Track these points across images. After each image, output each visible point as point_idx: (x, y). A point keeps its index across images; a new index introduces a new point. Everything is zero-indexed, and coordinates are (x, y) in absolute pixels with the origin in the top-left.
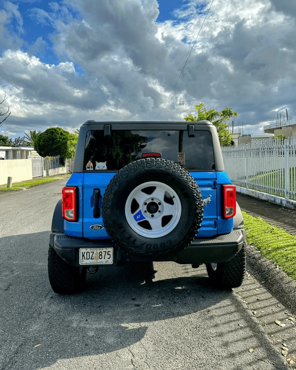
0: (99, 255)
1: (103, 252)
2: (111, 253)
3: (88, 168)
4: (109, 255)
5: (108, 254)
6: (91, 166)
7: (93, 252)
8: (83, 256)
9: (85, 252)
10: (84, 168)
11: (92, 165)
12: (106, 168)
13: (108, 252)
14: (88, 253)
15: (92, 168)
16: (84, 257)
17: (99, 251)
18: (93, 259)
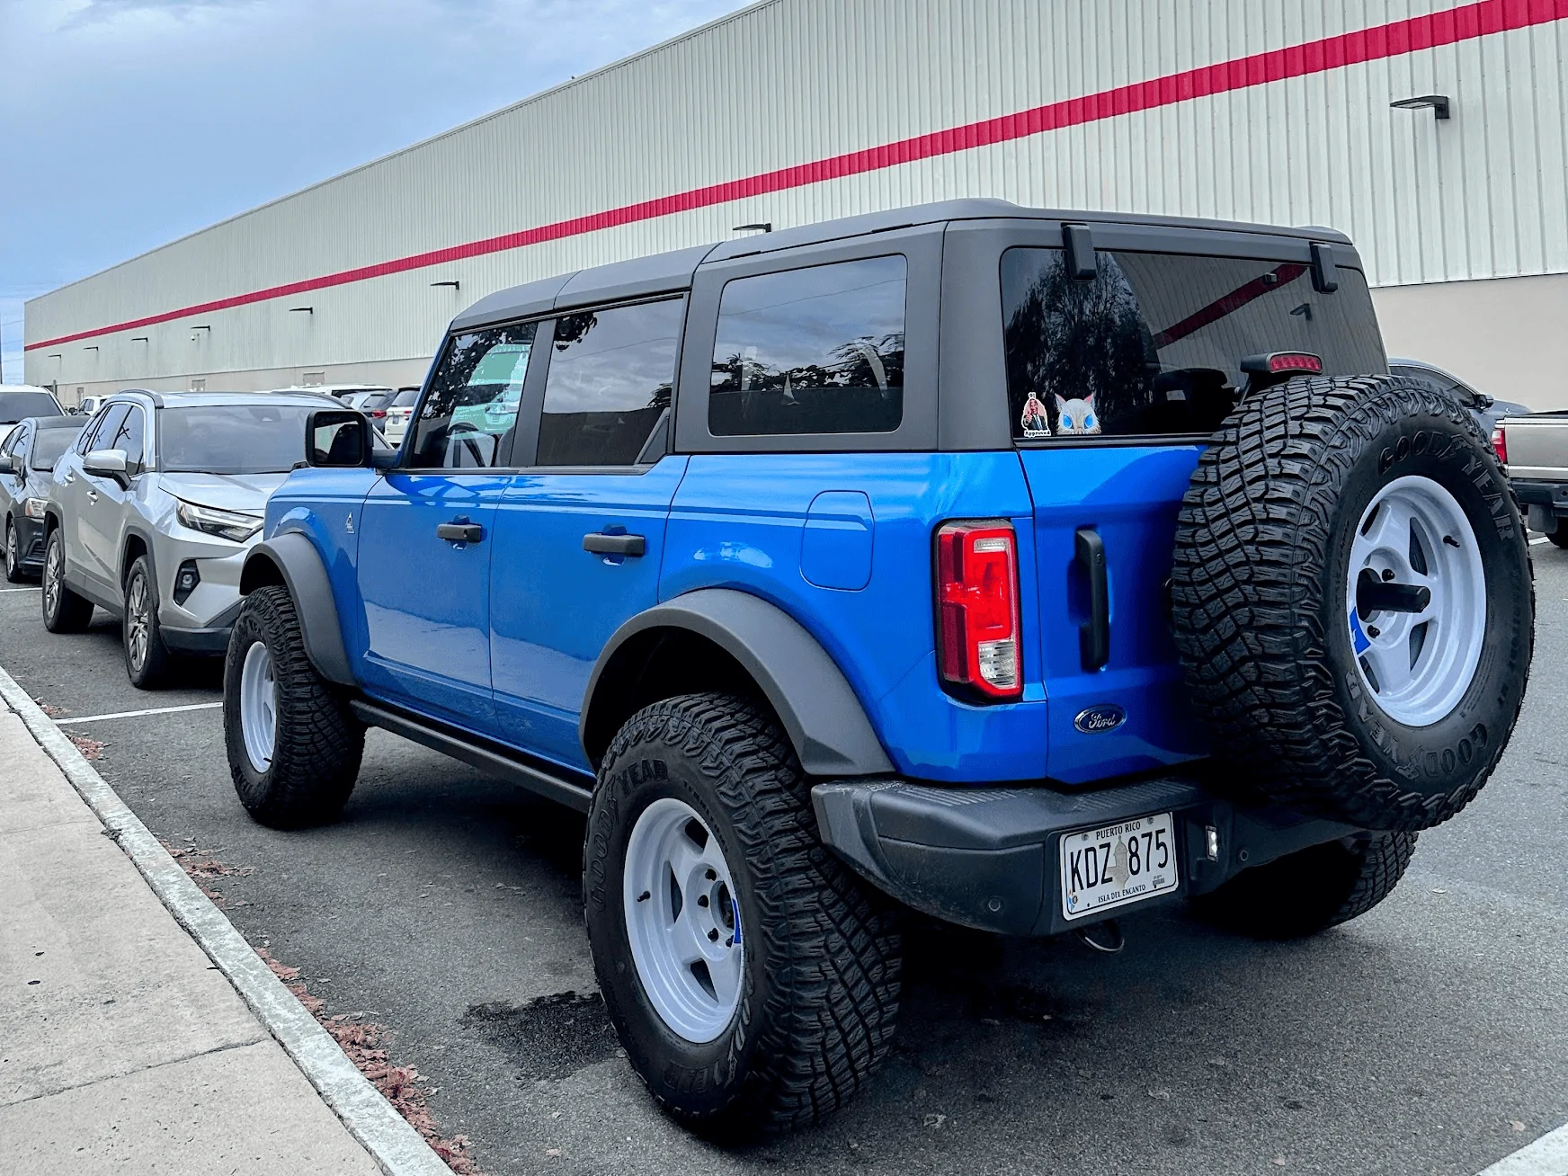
0: (1129, 855)
1: (1139, 838)
2: (1168, 838)
3: (1030, 427)
4: (1162, 848)
5: (1158, 846)
6: (1042, 419)
7: (1108, 845)
8: (1075, 871)
9: (1080, 852)
10: (1017, 431)
11: (1042, 410)
12: (1095, 426)
13: (1158, 832)
14: (1091, 854)
15: (1044, 428)
16: (1079, 876)
17: (1126, 837)
18: (1110, 880)
